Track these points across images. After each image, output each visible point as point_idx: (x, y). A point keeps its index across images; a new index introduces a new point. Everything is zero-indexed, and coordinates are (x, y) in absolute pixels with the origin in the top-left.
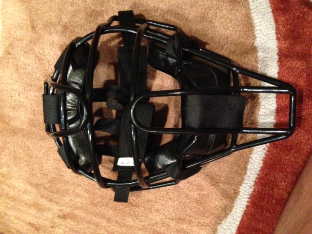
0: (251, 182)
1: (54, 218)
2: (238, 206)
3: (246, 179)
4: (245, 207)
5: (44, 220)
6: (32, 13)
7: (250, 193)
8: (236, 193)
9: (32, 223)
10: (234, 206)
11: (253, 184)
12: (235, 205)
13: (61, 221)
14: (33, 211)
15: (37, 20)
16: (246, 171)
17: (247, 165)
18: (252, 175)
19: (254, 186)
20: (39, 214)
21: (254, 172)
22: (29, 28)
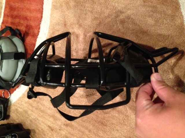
1: (61, 125)
5: (56, 125)
6: (65, 18)
9: (50, 126)
13: (65, 127)
14: (51, 119)
15: (67, 21)
20: (54, 122)
22: (63, 25)
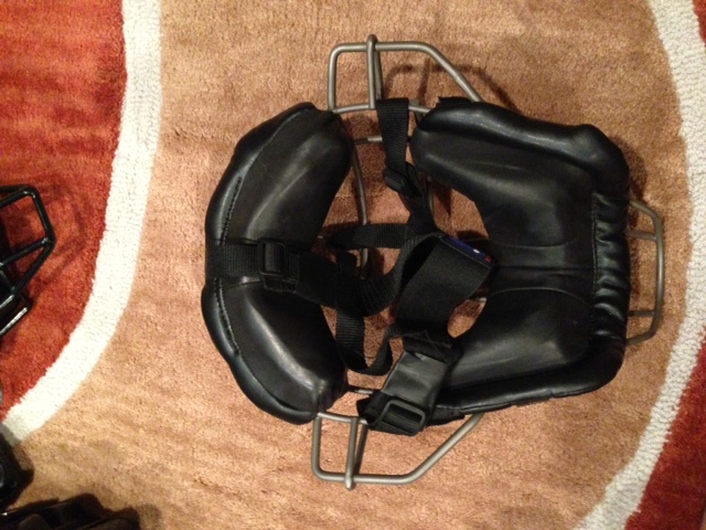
0: (673, 399)
1: (269, 474)
2: (647, 446)
3: (663, 392)
4: (660, 446)
5: (246, 479)
7: (671, 420)
8: (644, 420)
9: (220, 485)
10: (639, 445)
11: (678, 401)
12: (641, 443)
13: (283, 478)
16: (664, 377)
17: (667, 366)
18: (675, 384)
19: (678, 405)
20: (236, 467)
21: (679, 380)
